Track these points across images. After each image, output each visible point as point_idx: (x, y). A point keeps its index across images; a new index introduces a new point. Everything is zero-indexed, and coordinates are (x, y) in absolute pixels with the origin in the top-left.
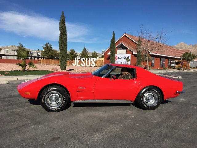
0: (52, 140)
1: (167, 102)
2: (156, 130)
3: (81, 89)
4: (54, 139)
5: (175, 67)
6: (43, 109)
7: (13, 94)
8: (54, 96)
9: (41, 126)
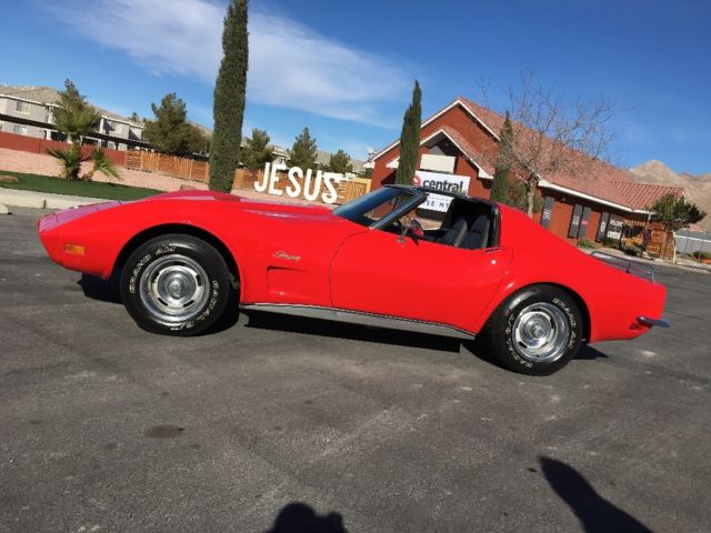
0: (151, 436)
1: (593, 355)
2: (555, 448)
3: (283, 260)
4: (159, 432)
5: (620, 243)
6: (131, 320)
7: (20, 253)
8: (178, 276)
9: (113, 378)
